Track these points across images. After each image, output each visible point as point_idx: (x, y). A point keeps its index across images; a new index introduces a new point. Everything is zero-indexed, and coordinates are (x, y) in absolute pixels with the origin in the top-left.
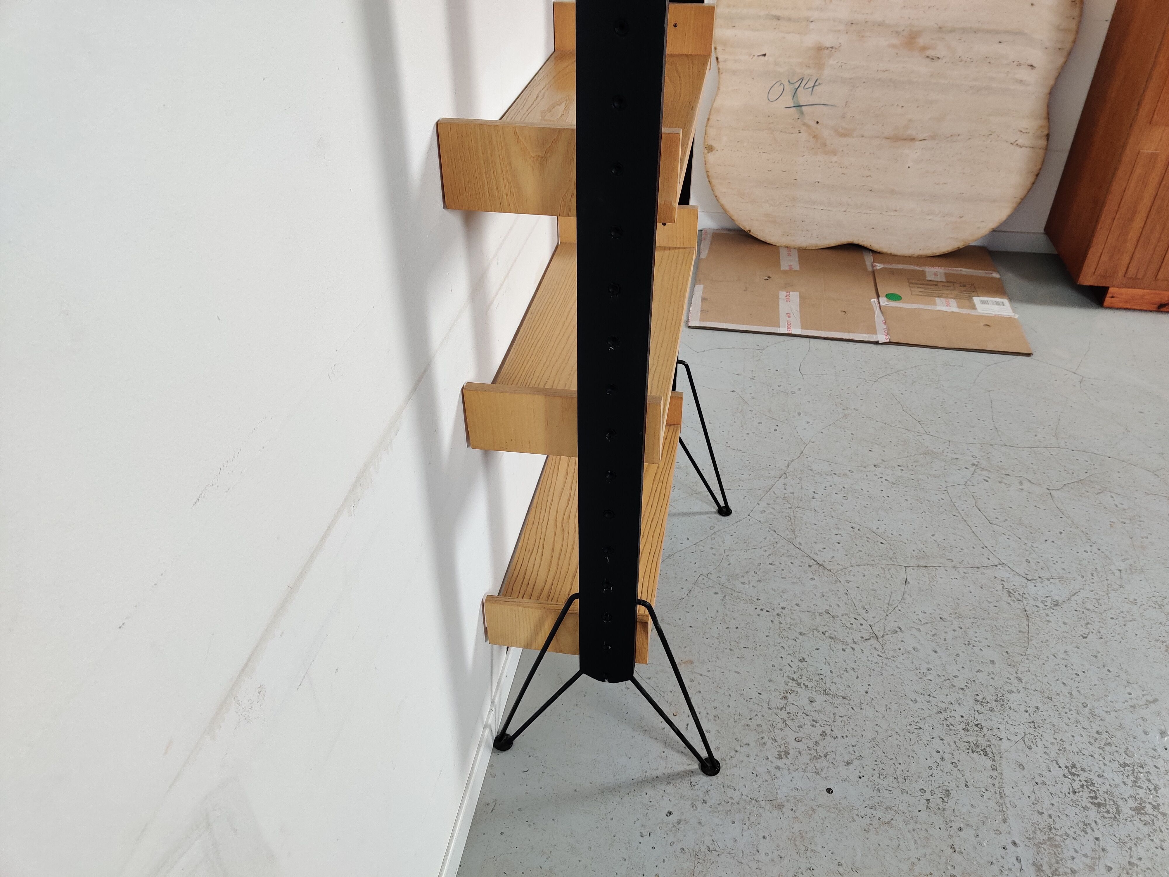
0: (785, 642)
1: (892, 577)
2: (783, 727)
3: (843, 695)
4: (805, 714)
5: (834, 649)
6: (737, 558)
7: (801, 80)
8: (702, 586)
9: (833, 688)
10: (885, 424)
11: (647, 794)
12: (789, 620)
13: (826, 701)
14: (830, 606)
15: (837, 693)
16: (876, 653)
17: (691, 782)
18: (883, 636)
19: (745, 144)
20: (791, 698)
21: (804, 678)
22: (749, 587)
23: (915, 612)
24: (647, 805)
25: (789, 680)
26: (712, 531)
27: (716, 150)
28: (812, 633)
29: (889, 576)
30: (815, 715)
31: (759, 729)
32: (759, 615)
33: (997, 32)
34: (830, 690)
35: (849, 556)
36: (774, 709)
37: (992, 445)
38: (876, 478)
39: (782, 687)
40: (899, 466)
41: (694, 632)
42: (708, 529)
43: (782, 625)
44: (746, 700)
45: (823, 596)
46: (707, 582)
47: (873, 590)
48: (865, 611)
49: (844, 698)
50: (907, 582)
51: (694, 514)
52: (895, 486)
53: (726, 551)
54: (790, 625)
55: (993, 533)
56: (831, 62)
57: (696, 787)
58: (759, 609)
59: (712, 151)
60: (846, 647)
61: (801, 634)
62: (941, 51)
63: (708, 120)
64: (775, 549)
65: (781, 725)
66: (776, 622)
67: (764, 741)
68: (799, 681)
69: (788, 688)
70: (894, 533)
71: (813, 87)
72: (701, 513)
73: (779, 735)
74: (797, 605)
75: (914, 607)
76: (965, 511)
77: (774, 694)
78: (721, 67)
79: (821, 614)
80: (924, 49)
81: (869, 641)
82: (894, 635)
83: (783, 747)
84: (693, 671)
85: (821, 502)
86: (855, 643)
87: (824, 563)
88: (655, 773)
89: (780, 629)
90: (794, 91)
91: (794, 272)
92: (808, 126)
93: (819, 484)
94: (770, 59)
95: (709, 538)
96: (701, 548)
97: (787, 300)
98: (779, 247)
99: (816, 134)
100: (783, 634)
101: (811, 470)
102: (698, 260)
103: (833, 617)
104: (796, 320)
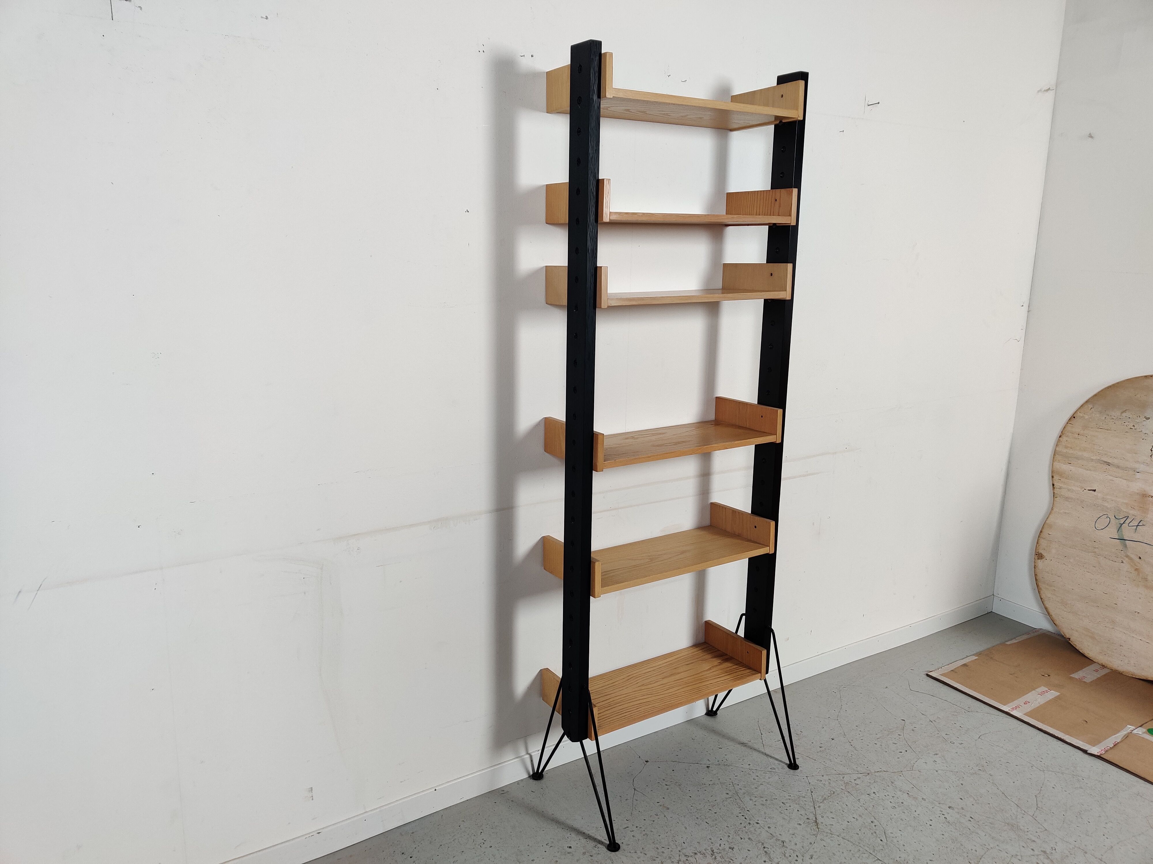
0: (735, 835)
6: (766, 789)
7: (1127, 517)
8: (724, 786)
10: (1004, 794)
11: (571, 834)
12: (752, 829)
14: (790, 841)
19: (1071, 560)
20: (699, 856)
21: (720, 855)
22: (752, 803)
24: (565, 838)
25: (710, 849)
26: (771, 770)
27: (1045, 558)
31: (661, 854)
32: (737, 816)
35: (845, 831)
36: (681, 853)
37: (1086, 853)
38: (940, 812)
39: (701, 849)
40: (971, 817)
41: (689, 799)
43: (744, 829)
44: (672, 840)
45: (793, 834)
46: (730, 787)
48: (810, 857)
51: (771, 757)
52: (947, 824)
53: (764, 782)
54: (750, 832)
57: (596, 849)
58: (742, 815)
59: (1042, 559)
61: (749, 839)
63: (1041, 532)
64: (798, 799)
66: (743, 825)
67: (655, 859)
68: (715, 854)
69: (704, 851)
70: (901, 842)
71: (1137, 526)
72: (776, 760)
74: (769, 827)
77: (692, 848)
78: (1056, 492)
79: (777, 840)
84: (663, 812)
85: (871, 799)
87: (820, 823)
89: (740, 829)
90: (1119, 526)
91: (1080, 681)
92: (1131, 559)
93: (885, 791)
94: (1099, 495)
95: (763, 772)
96: (751, 773)
97: (1042, 693)
98: (1095, 662)
99: (1138, 568)
100: (739, 832)
101: (892, 782)
102: (1002, 643)
103: (783, 846)
104: (1028, 708)
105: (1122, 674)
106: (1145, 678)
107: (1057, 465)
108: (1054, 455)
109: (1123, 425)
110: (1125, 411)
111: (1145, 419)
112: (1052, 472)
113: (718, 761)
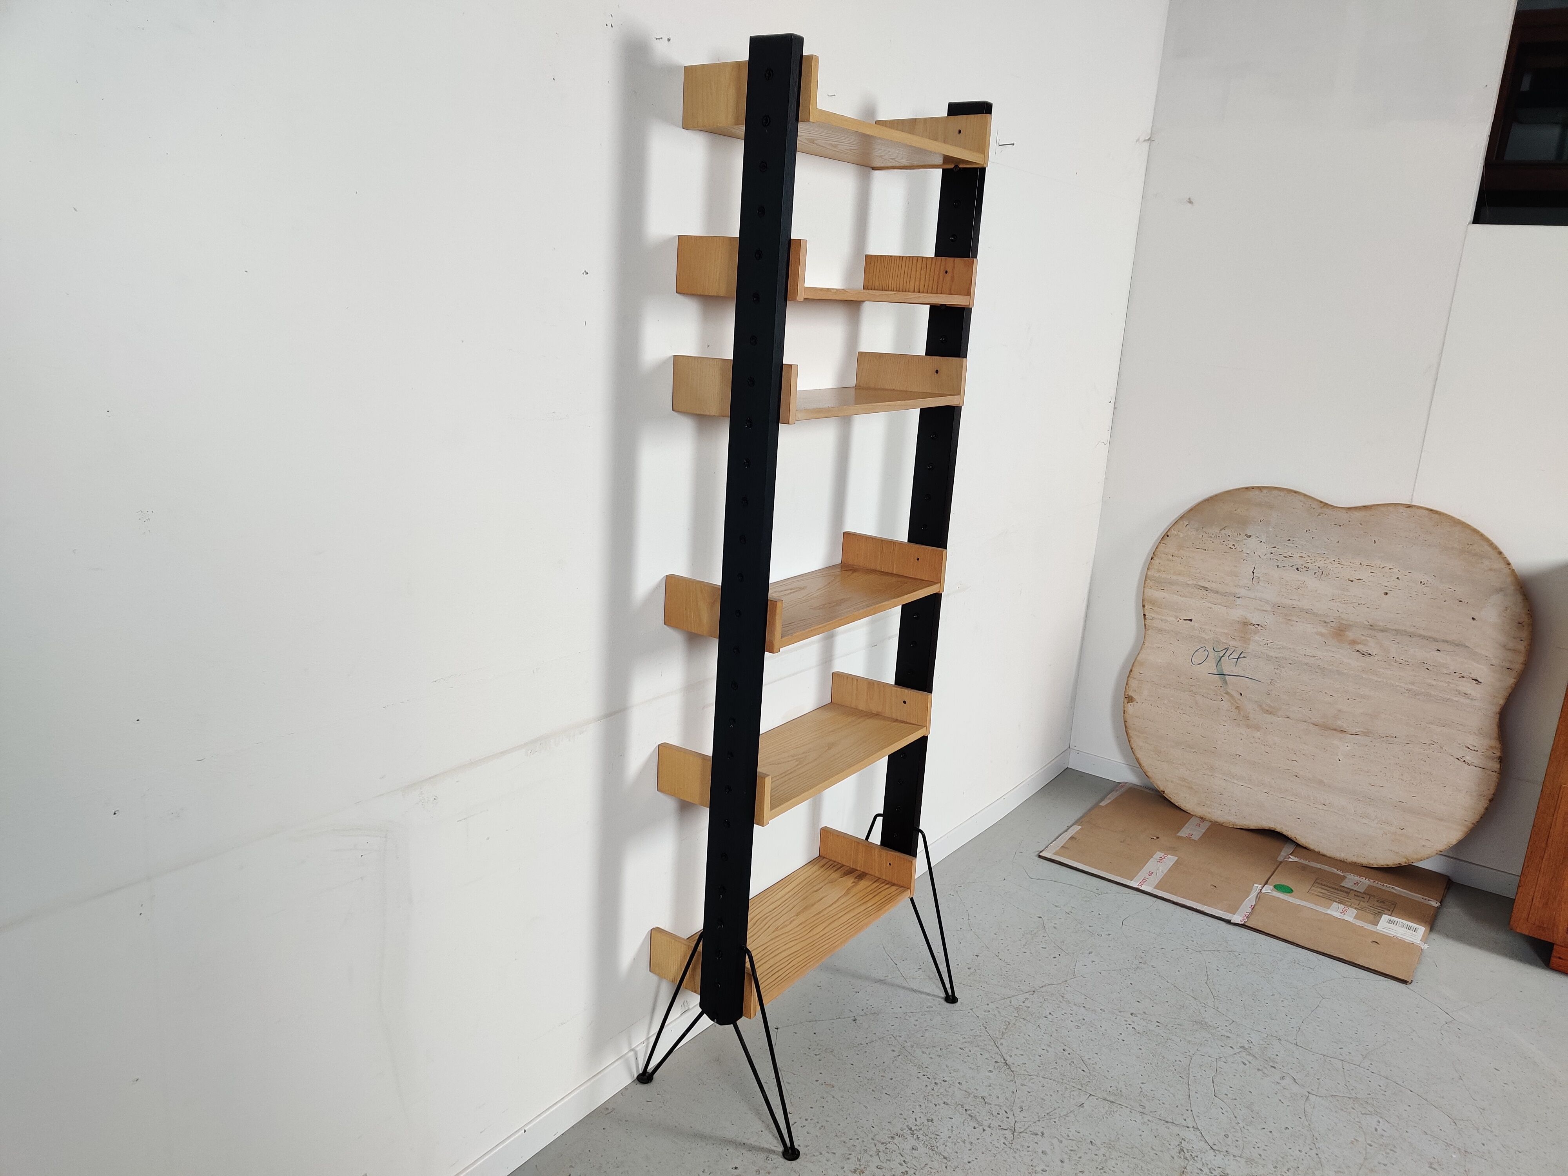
0: (926, 1103)
1: (1070, 1097)
3: (946, 1156)
4: (901, 1154)
5: (966, 1124)
6: (934, 1034)
7: (1226, 650)
8: (885, 1042)
9: (941, 1148)
10: (1175, 987)
11: (728, 1150)
12: (942, 1090)
13: (927, 1154)
14: (990, 1095)
15: (942, 1152)
16: (1003, 1140)
17: (767, 1157)
18: (1021, 1133)
19: (1166, 702)
20: (897, 1140)
21: (921, 1132)
22: (926, 1057)
23: (1069, 1129)
24: (723, 1156)
25: (906, 1128)
26: (928, 1009)
27: (1135, 701)
28: (956, 1106)
29: (1067, 1095)
30: (908, 1159)
31: (852, 1148)
32: (918, 1078)
33: (1435, 640)
34: (937, 1148)
35: (1041, 1068)
36: (876, 1141)
37: (1280, 1040)
38: (1125, 1023)
39: (896, 1130)
40: (1157, 1022)
41: (852, 1068)
42: (925, 1006)
43: (933, 1091)
44: (857, 1126)
45: (990, 1086)
46: (892, 1041)
47: (1042, 1099)
48: (1020, 1110)
49: (945, 1158)
50: (1081, 1106)
51: (927, 993)
52: (1139, 1035)
53: (928, 1026)
54: (941, 1094)
55: (1211, 1104)
56: (1257, 638)
57: (770, 1162)
58: (922, 1074)
59: (1132, 702)
60: (978, 1126)
61: (945, 1103)
62: (1372, 647)
63: (1131, 671)
64: (975, 1040)
65: (873, 1153)
66: (929, 1088)
67: (850, 1156)
68: (915, 1132)
69: (901, 1132)
70: (1104, 1068)
71: (1238, 659)
72: (932, 994)
73: (866, 1158)
74: (960, 1083)
75: (1071, 1124)
76: (1196, 1077)
77: (885, 1132)
78: (1147, 623)
79: (976, 1097)
80: (1353, 642)
81: (1004, 1131)
82: (1032, 1136)
83: (863, 1167)
84: (829, 1092)
85: (1050, 1022)
86: (990, 1127)
87: (1011, 1065)
89: (928, 1093)
90: (1218, 659)
91: (1188, 840)
92: (1232, 696)
93: (1060, 1009)
94: (1196, 625)
96: (907, 1018)
97: (1160, 860)
98: (1193, 815)
99: (1238, 705)
100: (929, 1097)
101: (1062, 997)
102: (1097, 805)
103: (986, 1103)
104: (1155, 880)
105: (1222, 825)
106: (1247, 827)
107: (1149, 592)
108: (1145, 580)
109: (1222, 544)
110: (1224, 528)
111: (1246, 537)
112: (1143, 600)
113: (863, 1010)
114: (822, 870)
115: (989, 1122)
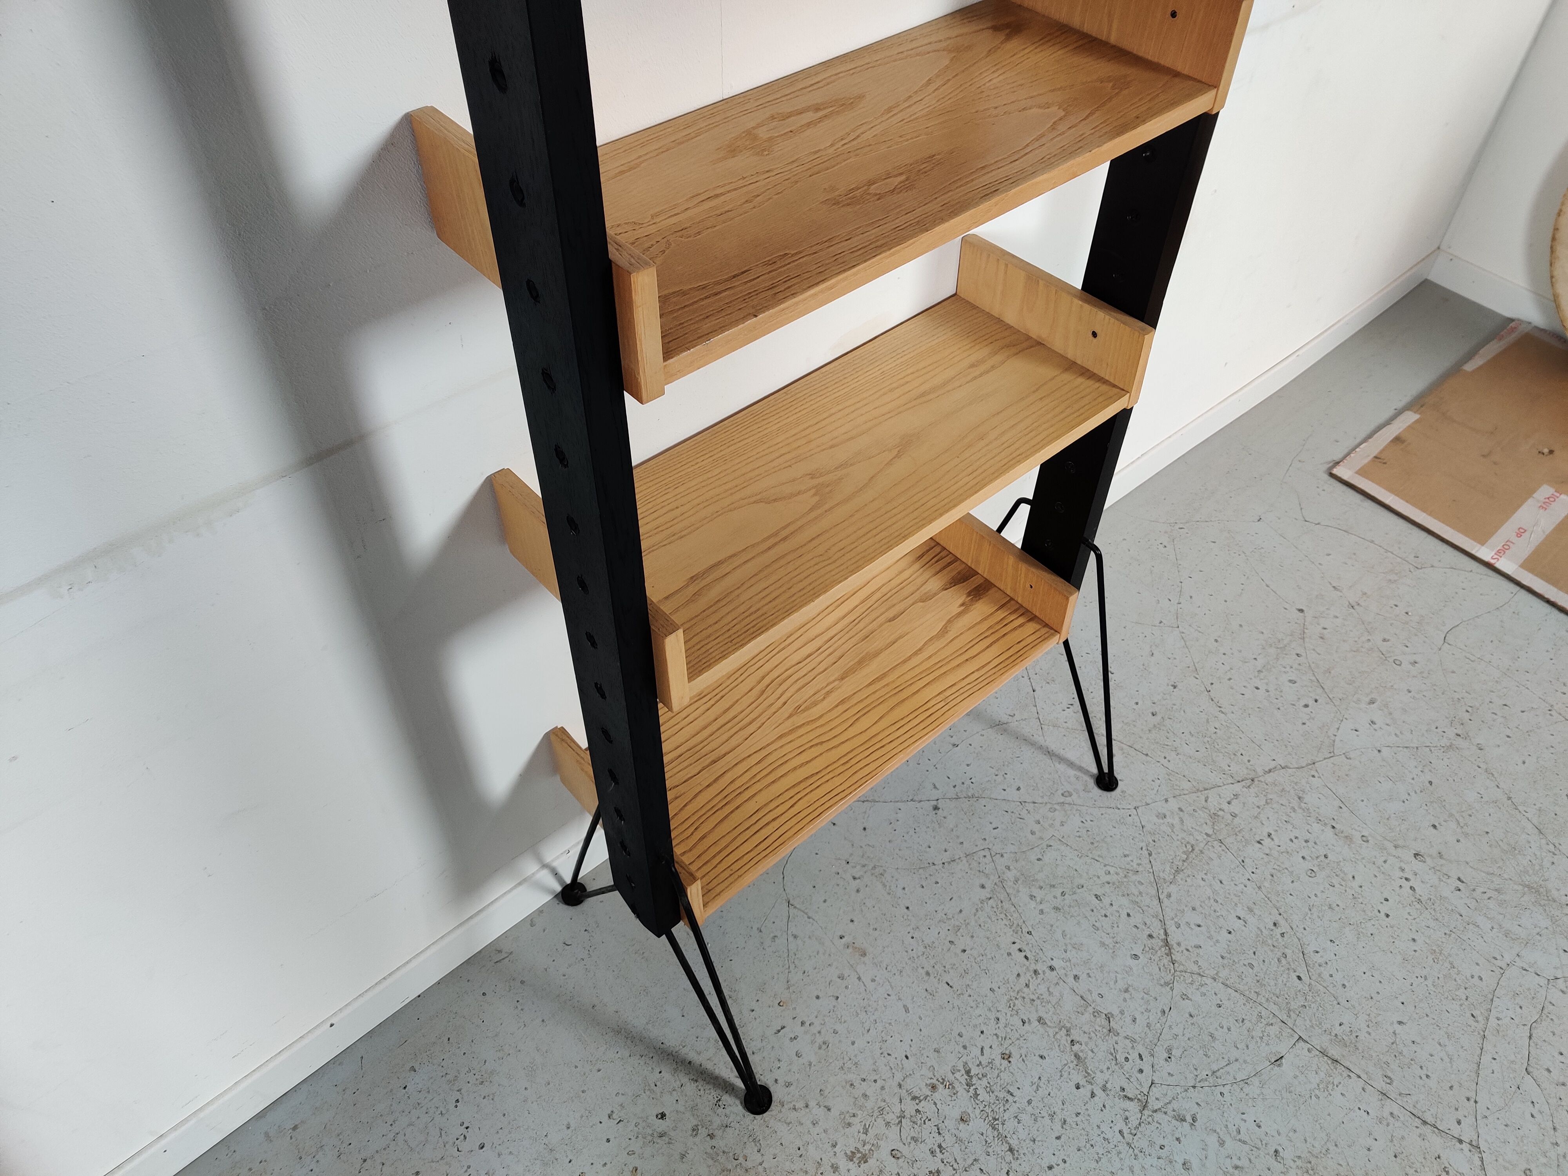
0: (1009, 1015)
1: (1261, 1038)
2: (893, 1122)
3: (1014, 1146)
4: (938, 1129)
5: (1065, 1074)
6: (1059, 858)
8: (974, 864)
9: (1011, 1124)
10: (1509, 798)
11: (660, 1072)
12: (1042, 989)
13: (982, 1134)
14: (1122, 1012)
15: (1008, 1136)
16: (1121, 1125)
17: (719, 1100)
18: (1156, 1111)
20: (942, 1093)
21: (984, 1082)
22: (1035, 908)
23: (1243, 1114)
24: (649, 1085)
25: (961, 1068)
26: (1062, 799)
28: (1057, 1030)
29: (1257, 1033)
30: (948, 1141)
31: (862, 1100)
32: (1009, 954)
35: (1225, 961)
36: (905, 1091)
38: (1400, 874)
39: (944, 1070)
40: (1459, 879)
41: (905, 917)
42: (1060, 792)
43: (1026, 990)
44: (881, 1051)
45: (1126, 991)
46: (986, 864)
47: (1212, 1035)
48: (1166, 1055)
49: (1011, 1150)
50: (1278, 1063)
51: (1061, 759)
52: (1418, 906)
53: (1053, 838)
54: (1038, 998)
55: (1514, 1088)
57: (720, 1110)
58: (1017, 946)
60: (1085, 1084)
61: (1040, 1020)
64: (1125, 880)
65: (892, 1117)
66: (1023, 980)
67: (852, 1120)
68: (974, 1080)
69: (950, 1077)
70: (1338, 977)
72: (1071, 764)
73: (879, 1127)
74: (1076, 977)
75: (1250, 1104)
76: (1499, 1022)
77: (924, 1071)
79: (1096, 1014)
81: (1128, 1102)
82: (1174, 1121)
83: (867, 1147)
84: (854, 966)
85: (1265, 856)
86: (1104, 1089)
87: (1175, 946)
88: (692, 1056)
89: (1018, 992)
93: (1290, 827)
95: (1049, 806)
96: (1024, 813)
97: (1545, 504)
100: (1017, 1002)
101: (1299, 798)
102: (1455, 370)
103: (1110, 1031)
104: (1525, 547)
113: (955, 787)
114: (917, 566)
115: (1107, 1075)
